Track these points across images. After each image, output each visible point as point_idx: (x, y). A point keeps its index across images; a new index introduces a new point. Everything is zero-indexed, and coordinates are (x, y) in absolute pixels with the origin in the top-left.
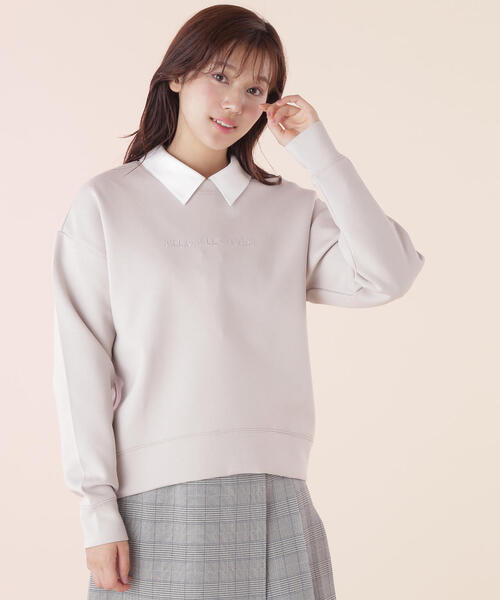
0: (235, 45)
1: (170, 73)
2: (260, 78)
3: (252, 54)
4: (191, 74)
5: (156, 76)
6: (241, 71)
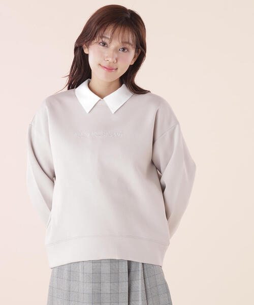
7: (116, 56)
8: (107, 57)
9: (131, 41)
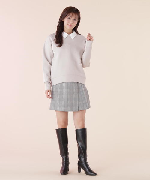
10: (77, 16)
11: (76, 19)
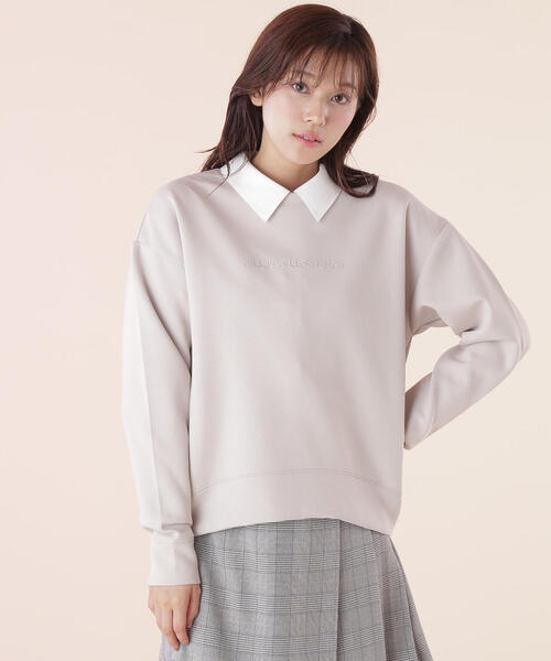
0: (311, 52)
1: (248, 86)
2: (342, 85)
3: (332, 59)
4: (270, 85)
5: (234, 90)
6: (320, 79)
7: (326, 111)
8: (309, 115)
9: (356, 83)
10: (353, 74)
11: (349, 91)
